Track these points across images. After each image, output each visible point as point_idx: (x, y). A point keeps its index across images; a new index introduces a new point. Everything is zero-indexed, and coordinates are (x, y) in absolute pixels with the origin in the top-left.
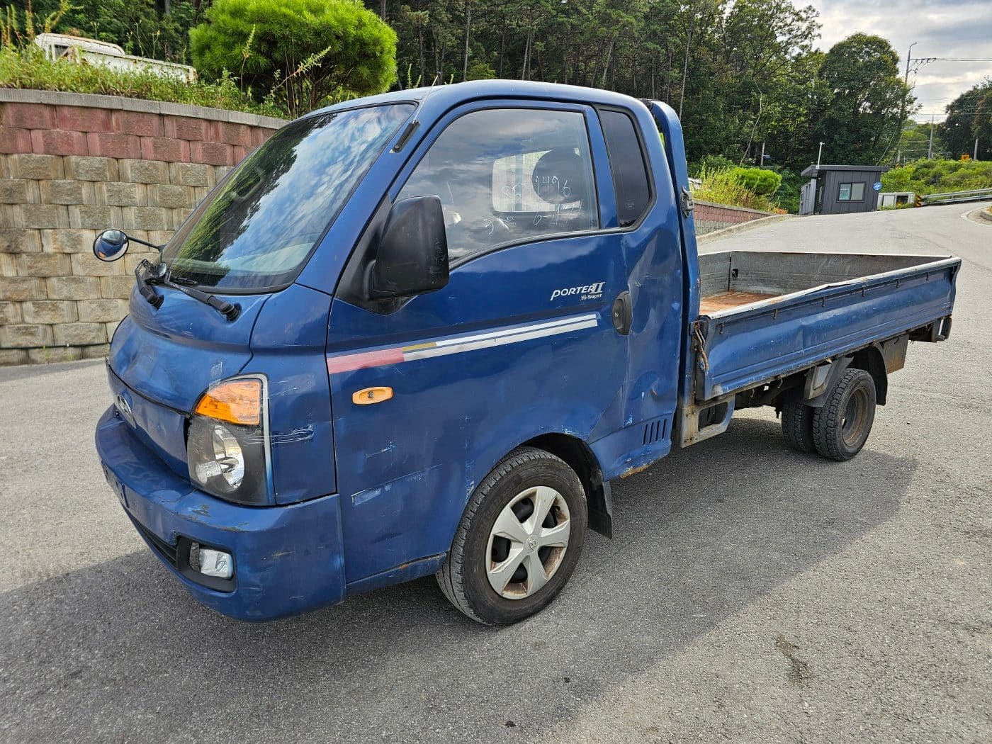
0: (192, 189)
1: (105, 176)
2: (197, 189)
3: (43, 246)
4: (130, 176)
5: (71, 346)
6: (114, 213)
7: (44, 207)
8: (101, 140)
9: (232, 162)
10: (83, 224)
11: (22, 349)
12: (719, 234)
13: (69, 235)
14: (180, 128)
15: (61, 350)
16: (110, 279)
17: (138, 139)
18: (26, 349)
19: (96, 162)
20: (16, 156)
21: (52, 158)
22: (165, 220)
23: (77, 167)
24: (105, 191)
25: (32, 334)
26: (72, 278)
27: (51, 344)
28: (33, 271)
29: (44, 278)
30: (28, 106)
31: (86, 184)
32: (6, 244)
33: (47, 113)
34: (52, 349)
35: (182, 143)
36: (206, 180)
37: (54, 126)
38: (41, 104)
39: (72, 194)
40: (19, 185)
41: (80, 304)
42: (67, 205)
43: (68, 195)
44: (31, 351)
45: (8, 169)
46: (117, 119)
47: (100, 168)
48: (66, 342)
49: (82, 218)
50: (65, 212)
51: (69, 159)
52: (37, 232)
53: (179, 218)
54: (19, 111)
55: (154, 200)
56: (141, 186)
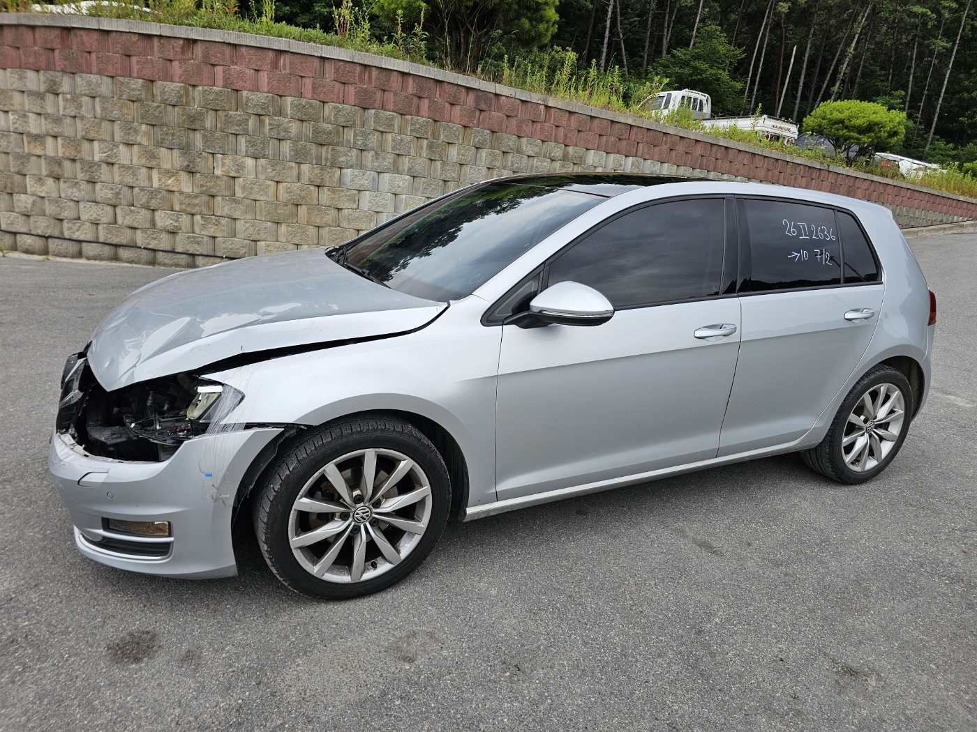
0: (341, 129)
1: (269, 111)
2: (346, 129)
3: (214, 168)
4: (289, 112)
6: (272, 145)
7: (218, 134)
8: (269, 78)
9: (381, 106)
10: (246, 152)
11: (190, 255)
12: (944, 229)
13: (234, 161)
14: (337, 71)
16: (263, 203)
17: (300, 79)
18: (193, 255)
19: (263, 97)
20: (200, 88)
21: (228, 92)
23: (247, 101)
24: (267, 124)
25: (198, 243)
26: (233, 199)
27: (211, 252)
28: (204, 188)
29: (213, 196)
30: (214, 44)
31: (253, 117)
32: (186, 164)
33: (228, 50)
34: (211, 258)
35: (338, 85)
36: (355, 121)
37: (233, 63)
38: (224, 43)
39: (240, 125)
40: (201, 114)
41: (238, 222)
42: (236, 135)
43: (238, 126)
44: (197, 257)
45: (194, 99)
46: (284, 60)
47: (266, 103)
48: (223, 254)
49: (247, 146)
50: (234, 140)
51: (241, 96)
52: (211, 155)
54: (207, 48)
55: (307, 136)
56: (298, 122)
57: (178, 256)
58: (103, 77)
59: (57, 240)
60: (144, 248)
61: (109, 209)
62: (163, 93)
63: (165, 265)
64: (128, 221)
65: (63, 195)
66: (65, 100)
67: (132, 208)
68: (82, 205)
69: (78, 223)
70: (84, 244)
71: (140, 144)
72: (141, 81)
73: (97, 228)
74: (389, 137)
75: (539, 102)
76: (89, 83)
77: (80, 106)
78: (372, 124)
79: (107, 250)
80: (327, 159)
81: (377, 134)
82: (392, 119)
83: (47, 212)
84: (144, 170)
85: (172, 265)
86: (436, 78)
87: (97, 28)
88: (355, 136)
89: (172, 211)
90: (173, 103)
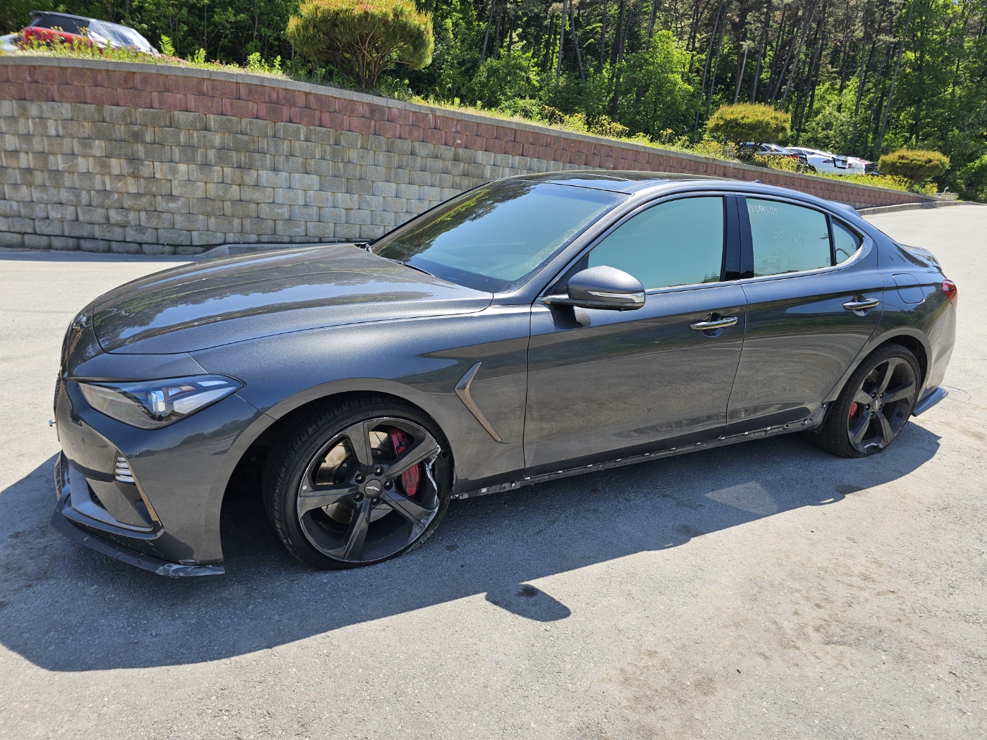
0: (256, 139)
1: (196, 126)
2: (260, 139)
3: (154, 173)
4: (213, 127)
5: (167, 245)
6: (200, 153)
7: (156, 146)
8: (196, 101)
9: (288, 119)
10: (180, 159)
11: (138, 243)
13: (170, 167)
14: (250, 93)
15: (161, 247)
16: (195, 200)
17: (220, 101)
18: (140, 244)
19: (190, 116)
20: (141, 110)
21: (163, 113)
22: (235, 160)
23: (179, 119)
24: (196, 137)
25: (144, 234)
26: (171, 197)
27: (155, 241)
28: (147, 190)
29: (154, 196)
30: (150, 75)
31: (184, 131)
32: (131, 170)
33: (161, 80)
34: (155, 245)
35: (251, 103)
36: (267, 132)
37: (166, 90)
38: (158, 74)
39: (174, 138)
40: (142, 130)
41: (175, 216)
42: (171, 146)
43: (172, 139)
44: (144, 245)
45: (136, 119)
46: (207, 86)
47: (194, 121)
48: (165, 242)
49: (180, 155)
50: (169, 150)
51: (174, 114)
52: (151, 163)
53: (245, 158)
54: (144, 79)
55: (228, 145)
56: (220, 134)
57: (129, 245)
58: (63, 104)
59: (30, 236)
60: (102, 239)
61: (72, 209)
62: (111, 116)
63: (119, 252)
64: (87, 218)
65: (34, 199)
66: (34, 124)
67: (90, 208)
68: (49, 207)
69: (47, 221)
70: (53, 238)
71: (94, 157)
72: (94, 106)
73: (63, 225)
74: (297, 144)
75: (428, 112)
76: (53, 109)
77: (46, 127)
78: (281, 134)
79: (71, 242)
80: (245, 163)
81: (286, 142)
82: (298, 130)
83: (22, 214)
84: (98, 177)
85: (123, 253)
86: (334, 95)
87: (57, 65)
88: (268, 144)
89: (122, 208)
90: (120, 123)
